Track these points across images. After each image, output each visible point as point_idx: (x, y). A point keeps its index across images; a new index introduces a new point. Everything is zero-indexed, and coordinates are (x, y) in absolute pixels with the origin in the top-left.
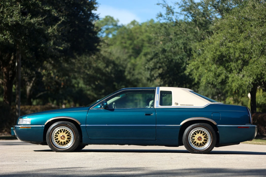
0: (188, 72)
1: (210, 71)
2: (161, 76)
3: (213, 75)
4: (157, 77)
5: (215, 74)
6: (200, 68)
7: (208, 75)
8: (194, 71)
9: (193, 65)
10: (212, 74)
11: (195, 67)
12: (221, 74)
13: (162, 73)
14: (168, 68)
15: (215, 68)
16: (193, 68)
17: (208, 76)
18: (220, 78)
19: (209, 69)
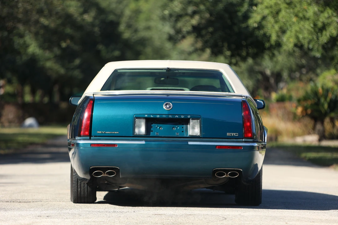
0: (255, 22)
1: (304, 18)
2: (197, 30)
3: (312, 27)
4: (189, 33)
5: (315, 25)
6: (283, 14)
7: (300, 28)
8: (270, 19)
9: (267, 7)
10: (308, 26)
11: (270, 9)
12: (329, 24)
13: (199, 24)
14: (211, 15)
15: (315, 13)
16: (266, 12)
17: (301, 31)
18: (326, 35)
19: (301, 15)
